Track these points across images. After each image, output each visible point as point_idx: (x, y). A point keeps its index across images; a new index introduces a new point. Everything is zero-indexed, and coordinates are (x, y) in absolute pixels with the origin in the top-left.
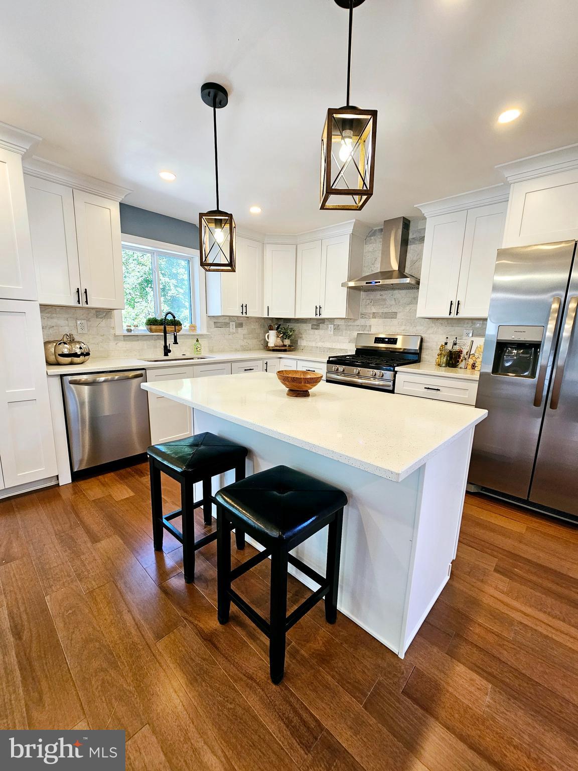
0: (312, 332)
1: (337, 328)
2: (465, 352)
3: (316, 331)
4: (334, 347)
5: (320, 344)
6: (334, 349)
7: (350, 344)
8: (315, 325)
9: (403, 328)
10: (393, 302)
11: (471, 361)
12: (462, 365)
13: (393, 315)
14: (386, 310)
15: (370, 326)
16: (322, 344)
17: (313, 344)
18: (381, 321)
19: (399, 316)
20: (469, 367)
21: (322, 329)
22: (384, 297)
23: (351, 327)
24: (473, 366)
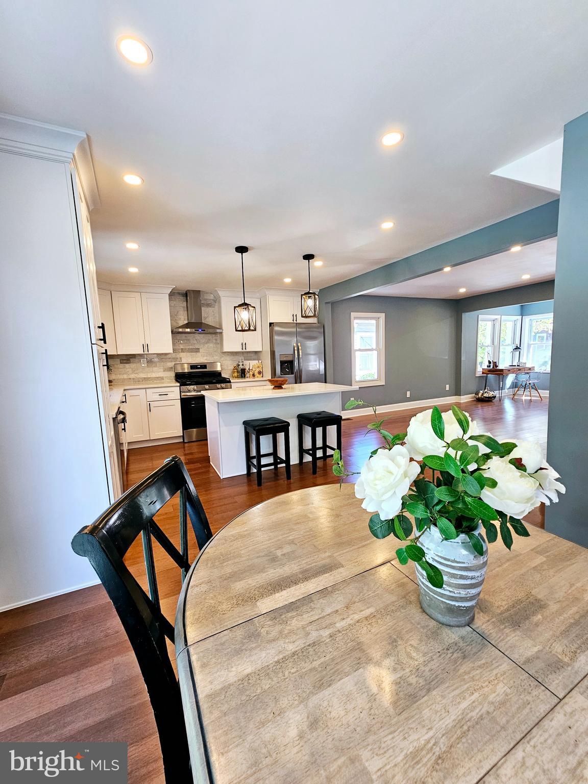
0: (121, 366)
1: (150, 362)
2: (247, 369)
3: (127, 365)
4: (149, 377)
5: (132, 376)
6: (149, 378)
7: (165, 372)
8: (125, 360)
9: (205, 358)
10: (195, 342)
11: (251, 373)
12: (248, 375)
13: (197, 350)
14: (191, 347)
15: (181, 358)
16: (136, 375)
17: (125, 376)
18: (188, 354)
19: (201, 350)
20: (251, 376)
21: (133, 363)
22: (188, 338)
23: (164, 360)
24: (254, 375)
